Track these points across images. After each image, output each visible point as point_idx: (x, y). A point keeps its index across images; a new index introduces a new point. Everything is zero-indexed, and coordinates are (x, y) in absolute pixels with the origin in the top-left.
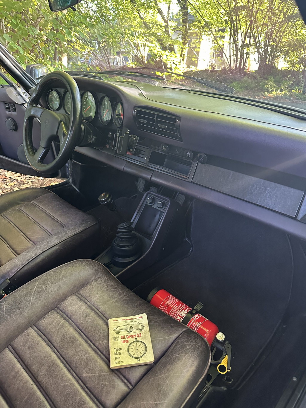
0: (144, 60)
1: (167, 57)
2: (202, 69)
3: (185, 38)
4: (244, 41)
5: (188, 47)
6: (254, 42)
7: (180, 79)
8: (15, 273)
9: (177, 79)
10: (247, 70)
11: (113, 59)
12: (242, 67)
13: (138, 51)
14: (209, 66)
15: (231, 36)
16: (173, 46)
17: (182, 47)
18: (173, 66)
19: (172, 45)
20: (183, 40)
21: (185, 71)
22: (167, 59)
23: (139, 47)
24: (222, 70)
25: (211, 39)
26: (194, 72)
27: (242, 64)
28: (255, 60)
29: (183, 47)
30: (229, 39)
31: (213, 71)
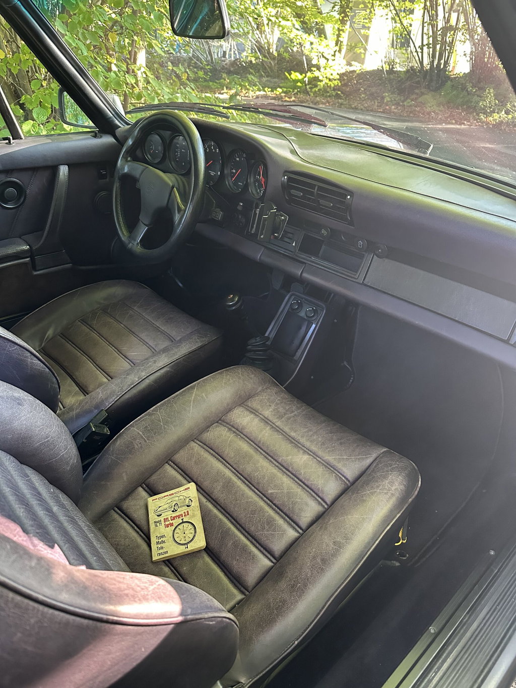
0: (271, 51)
1: (313, 46)
2: (371, 69)
3: (344, 12)
4: (448, 21)
5: (350, 27)
6: (465, 23)
7: (333, 85)
8: (113, 402)
9: (329, 85)
10: (450, 72)
11: (218, 47)
12: (442, 66)
13: (261, 33)
14: (385, 63)
15: (426, 11)
16: (324, 25)
17: (338, 28)
18: (322, 62)
19: (322, 25)
20: (340, 15)
21: (343, 71)
22: (312, 48)
23: (264, 25)
24: (408, 71)
25: (390, 15)
26: (358, 74)
27: (442, 62)
28: (465, 55)
29: (341, 28)
30: (422, 15)
31: (391, 71)
